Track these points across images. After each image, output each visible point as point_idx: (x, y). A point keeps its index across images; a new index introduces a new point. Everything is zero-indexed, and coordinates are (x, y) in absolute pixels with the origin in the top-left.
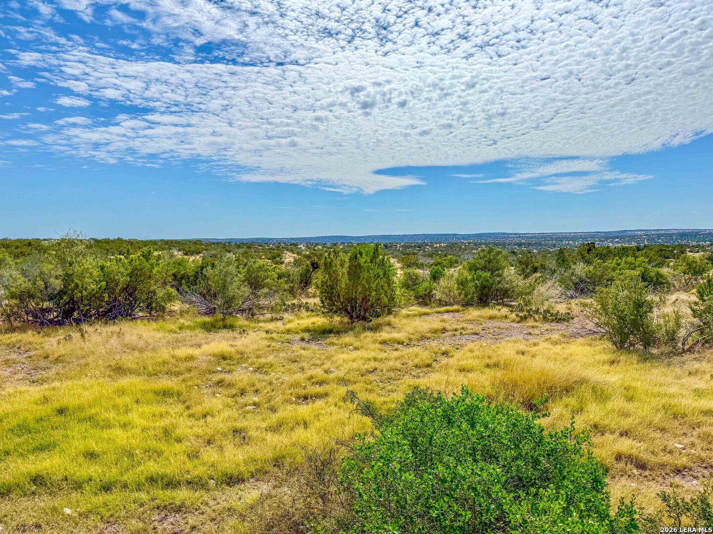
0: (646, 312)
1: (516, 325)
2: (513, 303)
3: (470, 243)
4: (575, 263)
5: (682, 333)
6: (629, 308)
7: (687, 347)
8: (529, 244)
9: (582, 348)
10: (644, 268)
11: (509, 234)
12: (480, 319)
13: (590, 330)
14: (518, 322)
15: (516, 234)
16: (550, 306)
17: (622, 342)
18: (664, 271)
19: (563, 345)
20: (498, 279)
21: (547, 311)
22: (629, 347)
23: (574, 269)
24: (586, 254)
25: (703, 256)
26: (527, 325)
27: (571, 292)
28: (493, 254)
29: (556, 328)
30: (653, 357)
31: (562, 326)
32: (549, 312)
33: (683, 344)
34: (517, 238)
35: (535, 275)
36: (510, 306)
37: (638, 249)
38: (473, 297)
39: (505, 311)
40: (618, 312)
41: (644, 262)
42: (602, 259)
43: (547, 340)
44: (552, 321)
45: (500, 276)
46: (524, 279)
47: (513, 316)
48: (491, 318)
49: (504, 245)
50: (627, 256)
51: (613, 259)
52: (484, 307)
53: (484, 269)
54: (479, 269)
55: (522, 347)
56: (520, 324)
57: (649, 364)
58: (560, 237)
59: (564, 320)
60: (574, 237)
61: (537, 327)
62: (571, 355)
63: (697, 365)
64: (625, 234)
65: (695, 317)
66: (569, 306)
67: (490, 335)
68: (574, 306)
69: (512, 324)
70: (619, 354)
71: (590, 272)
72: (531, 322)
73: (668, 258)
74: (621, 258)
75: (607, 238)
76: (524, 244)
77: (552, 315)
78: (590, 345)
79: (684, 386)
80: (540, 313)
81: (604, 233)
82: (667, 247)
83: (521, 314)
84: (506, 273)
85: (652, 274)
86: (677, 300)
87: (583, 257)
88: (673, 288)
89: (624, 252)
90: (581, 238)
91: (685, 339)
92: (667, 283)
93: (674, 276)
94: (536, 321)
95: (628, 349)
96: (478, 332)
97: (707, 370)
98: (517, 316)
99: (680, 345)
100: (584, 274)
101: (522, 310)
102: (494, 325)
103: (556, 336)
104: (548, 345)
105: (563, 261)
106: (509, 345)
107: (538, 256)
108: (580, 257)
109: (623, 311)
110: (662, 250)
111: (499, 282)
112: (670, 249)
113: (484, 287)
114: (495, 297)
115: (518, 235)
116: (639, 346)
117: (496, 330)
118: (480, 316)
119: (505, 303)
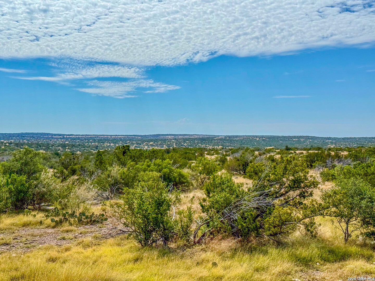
0: (165, 210)
1: (50, 231)
2: (50, 208)
3: (11, 143)
4: (112, 165)
5: (193, 227)
6: (151, 207)
7: (197, 239)
8: (73, 146)
9: (111, 249)
10: (169, 169)
11: (52, 135)
12: (12, 227)
13: (121, 230)
14: (54, 227)
15: (60, 135)
16: (86, 208)
17: (146, 239)
18: (185, 171)
19: (94, 247)
20: (35, 182)
21: (83, 214)
22: (152, 243)
23: (111, 171)
24: (121, 156)
25: (217, 158)
26: (61, 230)
27: (107, 193)
28: (30, 156)
29: (89, 230)
30: (171, 251)
31: (94, 228)
32: (84, 215)
33: (194, 237)
34: (61, 138)
35: (72, 177)
36: (47, 211)
37: (168, 151)
38: (7, 203)
39: (40, 216)
40: (143, 211)
41: (169, 164)
42: (135, 161)
43: (79, 244)
44: (87, 223)
45: (37, 179)
46: (62, 181)
47: (49, 221)
48: (25, 225)
49: (47, 147)
50: (156, 158)
51: (144, 162)
52: (18, 213)
53: (20, 172)
54: (13, 172)
55: (53, 253)
56: (55, 229)
57: (166, 259)
58: (102, 139)
59: (98, 222)
60: (115, 140)
61: (71, 231)
62: (100, 257)
63: (203, 256)
64: (158, 138)
65: (203, 212)
66: (104, 207)
67: (21, 245)
68: (108, 208)
69: (46, 230)
70: (143, 251)
71: (124, 173)
72: (66, 226)
73: (191, 160)
74: (151, 160)
75: (143, 141)
76: (68, 145)
77: (87, 217)
78: (119, 245)
79: (192, 275)
80: (76, 216)
81: (141, 136)
82: (191, 150)
83: (57, 219)
84: (43, 176)
85: (176, 175)
86: (194, 197)
87: (119, 159)
88: (191, 187)
89: (153, 154)
90: (121, 140)
91: (196, 233)
92: (187, 182)
93: (193, 176)
94: (71, 224)
95: (151, 246)
96: (8, 242)
97: (210, 259)
98: (52, 220)
99: (192, 238)
100: (119, 176)
101: (57, 214)
102: (28, 233)
103: (88, 239)
104: (80, 249)
105: (101, 163)
106: (41, 252)
107: (80, 158)
108: (116, 159)
109: (146, 211)
110: (186, 153)
111: (36, 186)
112: (193, 152)
113: (20, 192)
114: (32, 202)
115: (63, 136)
116: (160, 242)
117: (29, 238)
118: (13, 224)
119: (42, 208)
